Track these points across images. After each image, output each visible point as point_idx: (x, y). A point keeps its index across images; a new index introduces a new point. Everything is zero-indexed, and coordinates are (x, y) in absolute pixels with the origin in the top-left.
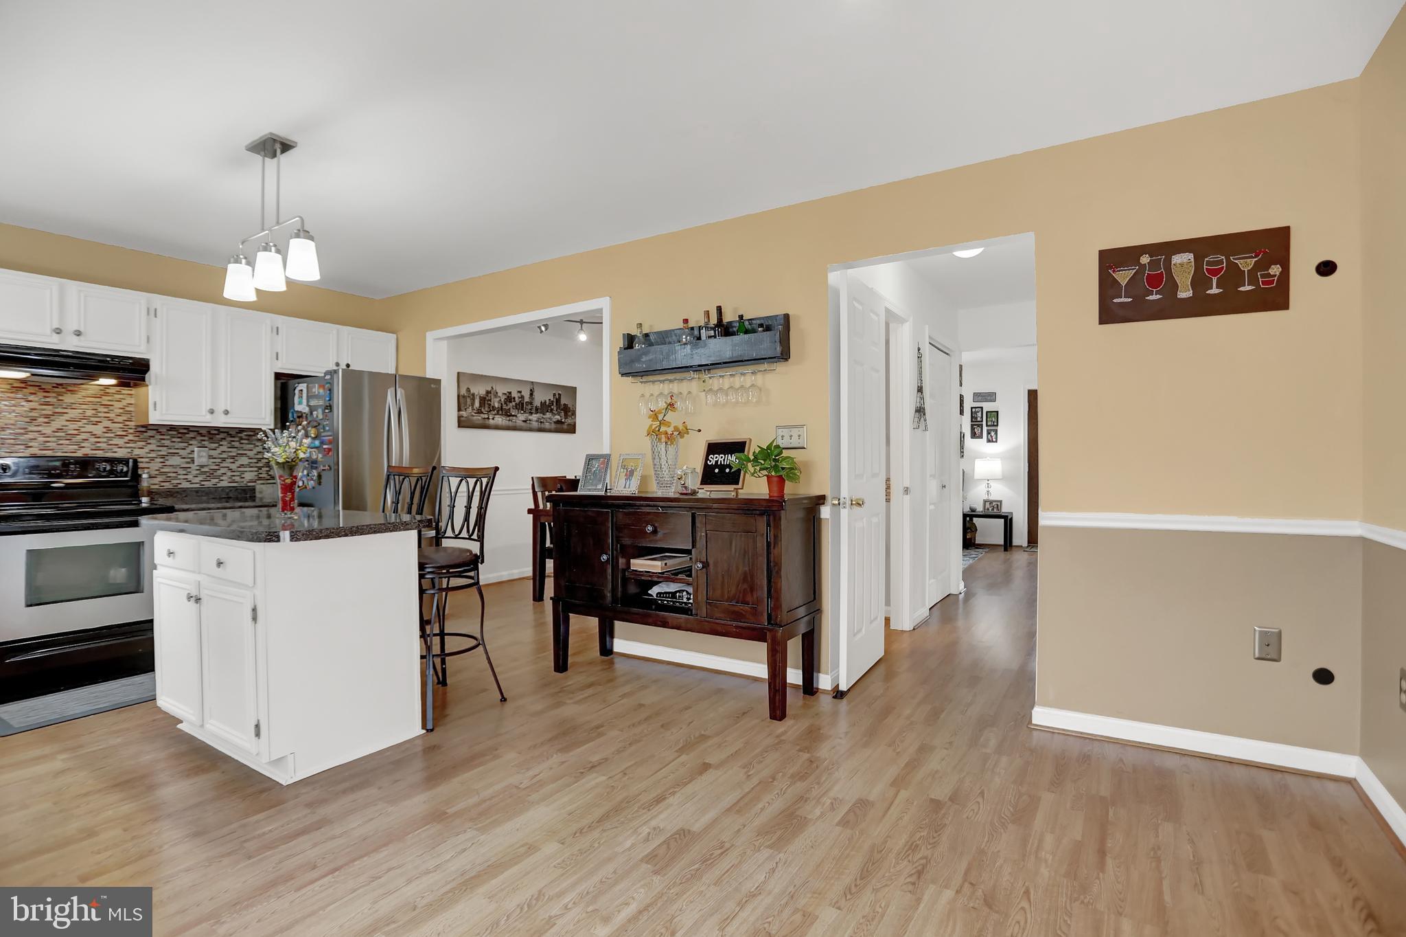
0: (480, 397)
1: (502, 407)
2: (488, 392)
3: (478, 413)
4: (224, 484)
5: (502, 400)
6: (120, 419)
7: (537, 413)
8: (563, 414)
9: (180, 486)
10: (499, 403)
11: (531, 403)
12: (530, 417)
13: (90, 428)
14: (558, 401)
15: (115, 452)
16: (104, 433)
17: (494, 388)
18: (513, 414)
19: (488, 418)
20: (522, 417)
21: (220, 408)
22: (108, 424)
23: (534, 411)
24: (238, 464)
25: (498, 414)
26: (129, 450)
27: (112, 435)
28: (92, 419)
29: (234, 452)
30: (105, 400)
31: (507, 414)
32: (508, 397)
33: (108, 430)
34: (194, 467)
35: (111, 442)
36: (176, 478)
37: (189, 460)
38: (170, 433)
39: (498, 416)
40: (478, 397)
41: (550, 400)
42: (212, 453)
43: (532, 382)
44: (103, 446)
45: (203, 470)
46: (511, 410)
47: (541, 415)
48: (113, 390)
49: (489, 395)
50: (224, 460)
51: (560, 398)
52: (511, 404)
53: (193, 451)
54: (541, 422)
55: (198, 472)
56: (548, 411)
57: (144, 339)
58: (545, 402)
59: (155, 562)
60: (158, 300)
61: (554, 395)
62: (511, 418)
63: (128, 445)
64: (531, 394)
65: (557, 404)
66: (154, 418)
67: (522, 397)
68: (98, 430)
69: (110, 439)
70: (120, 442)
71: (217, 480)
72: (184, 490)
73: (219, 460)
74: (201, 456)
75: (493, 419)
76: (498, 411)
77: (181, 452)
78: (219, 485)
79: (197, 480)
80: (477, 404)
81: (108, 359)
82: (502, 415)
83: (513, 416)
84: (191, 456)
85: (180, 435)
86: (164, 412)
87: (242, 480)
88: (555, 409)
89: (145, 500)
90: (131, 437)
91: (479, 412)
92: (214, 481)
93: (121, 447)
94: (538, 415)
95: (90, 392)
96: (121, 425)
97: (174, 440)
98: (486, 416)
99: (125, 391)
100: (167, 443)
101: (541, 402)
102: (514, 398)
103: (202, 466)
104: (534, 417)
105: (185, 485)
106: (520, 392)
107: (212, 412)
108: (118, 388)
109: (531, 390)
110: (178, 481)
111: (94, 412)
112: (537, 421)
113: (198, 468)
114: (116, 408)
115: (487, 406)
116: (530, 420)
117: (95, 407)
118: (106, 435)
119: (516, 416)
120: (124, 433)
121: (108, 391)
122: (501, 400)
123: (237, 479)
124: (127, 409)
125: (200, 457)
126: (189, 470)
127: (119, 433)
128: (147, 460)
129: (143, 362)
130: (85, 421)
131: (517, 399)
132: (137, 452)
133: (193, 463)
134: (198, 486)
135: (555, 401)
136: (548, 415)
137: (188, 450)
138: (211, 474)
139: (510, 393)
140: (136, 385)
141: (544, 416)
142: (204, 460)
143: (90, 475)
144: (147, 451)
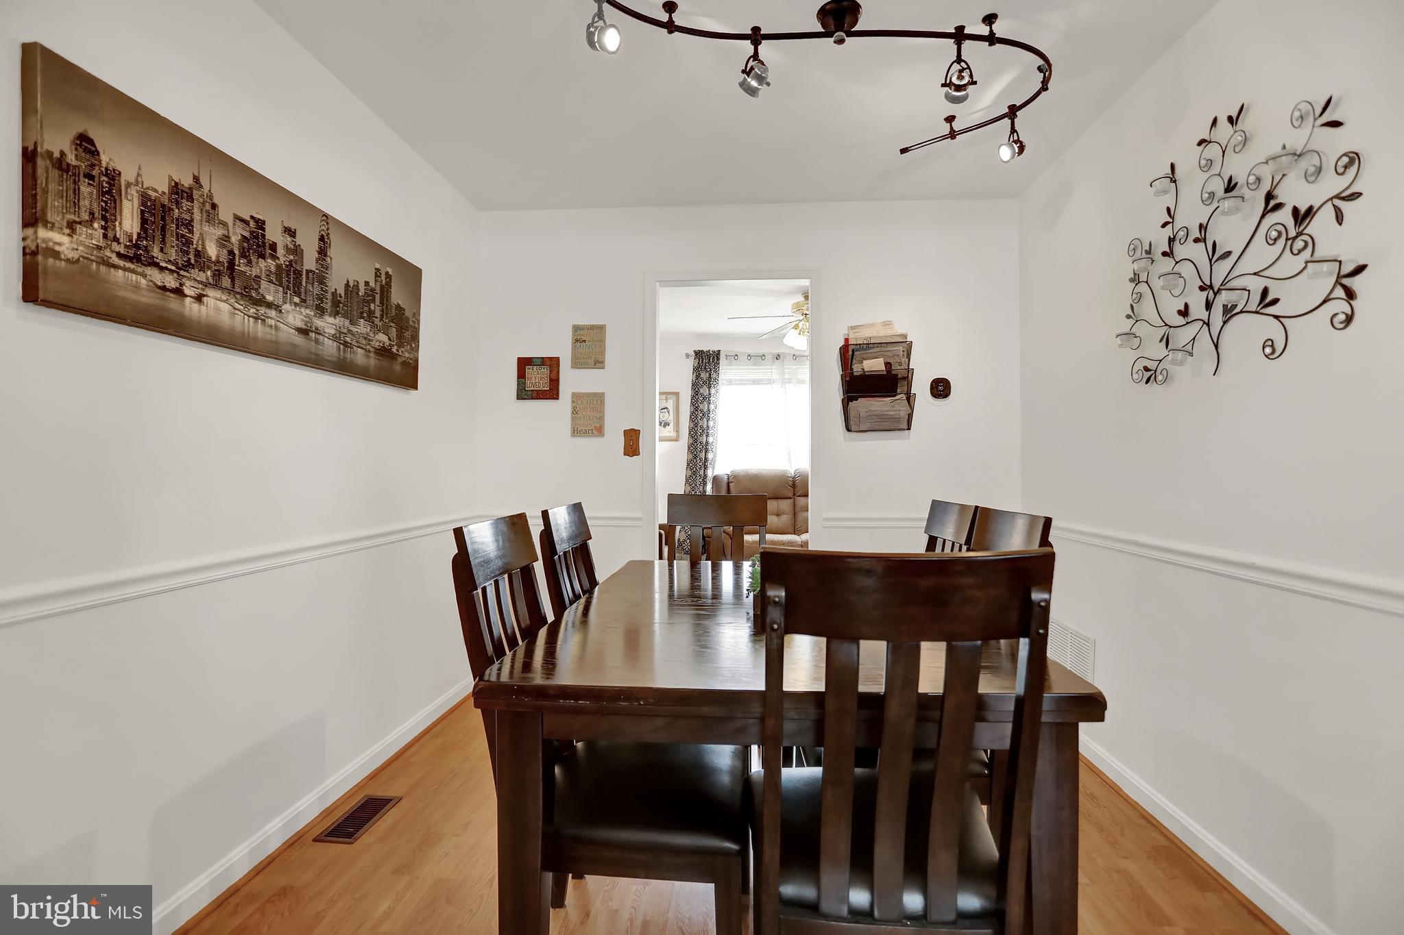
0: (145, 198)
1: (231, 264)
2: (176, 190)
3: (136, 259)
5: (235, 239)
7: (335, 314)
8: (393, 332)
10: (222, 246)
11: (322, 280)
12: (319, 323)
14: (385, 290)
17: (204, 181)
18: (269, 298)
19: (179, 292)
20: (295, 316)
23: (328, 305)
25: (216, 285)
31: (249, 294)
32: (254, 236)
39: (218, 294)
40: (133, 191)
41: (367, 283)
43: (326, 215)
46: (264, 284)
47: (347, 322)
49: (185, 204)
51: (389, 284)
52: (262, 263)
54: (346, 344)
56: (362, 317)
58: (357, 286)
61: (377, 273)
62: (262, 310)
64: (323, 252)
65: (382, 302)
67: (296, 251)
75: (199, 298)
76: (218, 275)
80: (129, 222)
82: (231, 291)
83: (270, 305)
88: (378, 314)
91: (137, 255)
94: (339, 321)
98: (170, 281)
101: (347, 285)
102: (273, 247)
104: (329, 324)
106: (290, 232)
109: (322, 239)
112: (335, 338)
115: (171, 240)
116: (317, 331)
119: (278, 308)
122: (227, 238)
131: (281, 252)
135: (378, 290)
136: (362, 327)
139: (260, 224)
141: (354, 329)
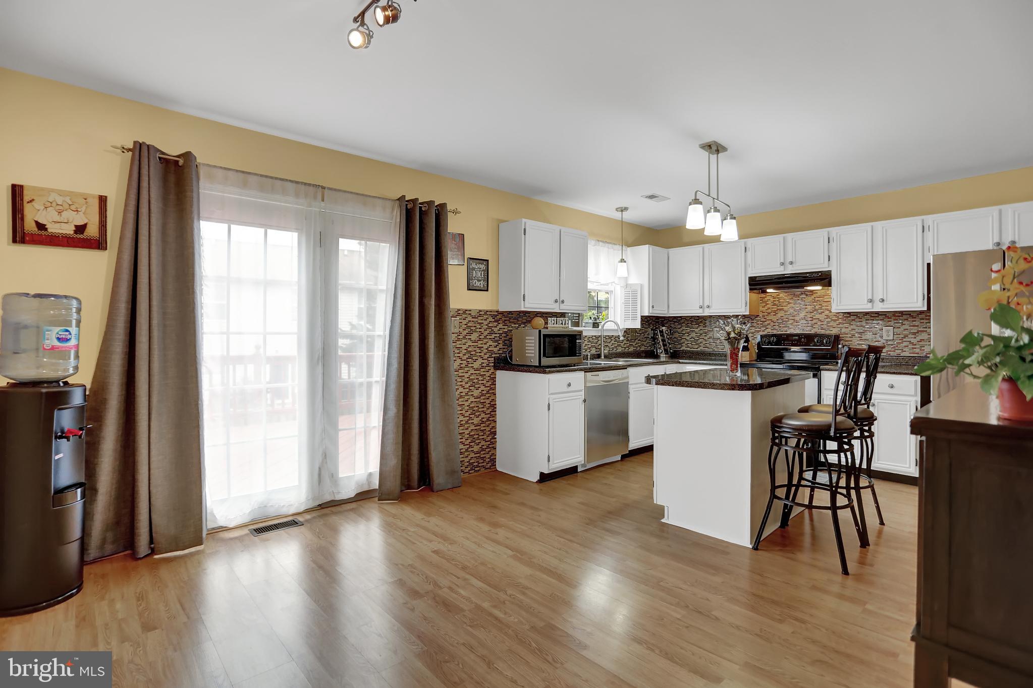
4: (905, 354)
13: (818, 316)
24: (918, 338)
26: (839, 329)
27: (830, 320)
29: (915, 329)
34: (882, 341)
35: (829, 325)
37: (879, 336)
38: (866, 317)
42: (897, 330)
44: (824, 327)
45: (888, 343)
50: (906, 336)
53: (882, 329)
57: (827, 258)
60: (834, 231)
63: (839, 326)
68: (822, 317)
69: (828, 322)
70: (834, 324)
71: (901, 351)
73: (903, 336)
74: (888, 333)
77: (873, 330)
78: (901, 354)
81: (807, 275)
84: (881, 333)
85: (872, 318)
87: (922, 351)
90: (840, 321)
92: (898, 351)
93: (834, 328)
95: (817, 295)
96: (835, 314)
97: (868, 321)
99: (827, 292)
100: (863, 323)
103: (889, 340)
107: (871, 301)
111: (820, 306)
113: (885, 341)
117: (820, 303)
118: (827, 320)
120: (836, 318)
123: (917, 350)
125: (886, 333)
127: (833, 319)
128: (850, 336)
130: (815, 312)
132: (843, 330)
133: (882, 338)
137: (879, 329)
138: (896, 346)
140: (830, 288)
142: (890, 336)
143: (811, 345)
144: (850, 329)
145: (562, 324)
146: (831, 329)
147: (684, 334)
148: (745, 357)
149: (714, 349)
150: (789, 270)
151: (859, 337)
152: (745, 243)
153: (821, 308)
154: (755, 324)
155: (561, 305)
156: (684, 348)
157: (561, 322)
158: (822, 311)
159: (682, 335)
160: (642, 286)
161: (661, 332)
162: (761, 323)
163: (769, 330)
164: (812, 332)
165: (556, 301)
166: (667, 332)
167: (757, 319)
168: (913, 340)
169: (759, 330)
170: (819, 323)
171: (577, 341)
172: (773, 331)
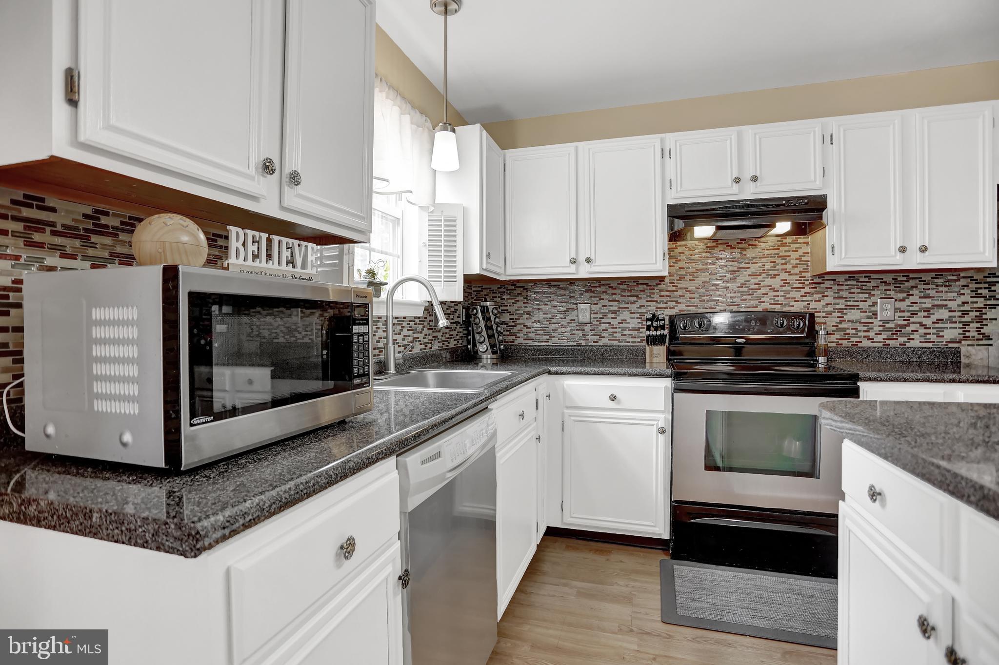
4: (915, 343)
6: (797, 270)
9: (860, 345)
13: (768, 282)
15: (793, 306)
16: (781, 286)
21: (913, 246)
22: (784, 276)
24: (934, 318)
26: (805, 304)
27: (789, 288)
28: (771, 272)
29: (928, 303)
30: (782, 251)
33: (785, 282)
34: (876, 322)
35: (788, 296)
36: (855, 335)
37: (870, 314)
38: (849, 282)
42: (899, 305)
44: (781, 299)
45: (887, 326)
48: (789, 240)
50: (914, 314)
53: (877, 303)
55: (881, 328)
57: (819, 172)
59: (843, 489)
60: (833, 124)
63: (804, 298)
66: (832, 264)
68: (776, 283)
69: (787, 292)
70: (797, 295)
71: (905, 339)
72: (865, 350)
73: (909, 314)
74: (886, 309)
77: (861, 305)
78: (908, 345)
79: (880, 338)
81: (784, 202)
84: (872, 309)
85: (860, 285)
86: (843, 256)
87: (941, 339)
89: (822, 359)
90: (807, 289)
92: (902, 340)
93: (798, 301)
95: (769, 244)
96: (797, 277)
97: (853, 290)
99: (801, 239)
100: (845, 294)
103: (888, 322)
105: (866, 343)
107: (903, 250)
108: (794, 238)
110: (858, 339)
111: (772, 265)
113: (881, 323)
114: (793, 259)
117: (773, 259)
118: (784, 288)
120: (801, 285)
121: (784, 241)
123: (933, 338)
124: (803, 259)
125: (882, 309)
126: (870, 326)
127: (795, 286)
128: (824, 314)
129: (820, 200)
130: (765, 275)
132: (813, 305)
133: (876, 318)
134: (881, 345)
137: (869, 302)
138: (897, 332)
140: (812, 231)
142: (889, 314)
143: (769, 331)
144: (825, 304)
145: (291, 262)
146: (792, 304)
147: (520, 316)
148: (658, 355)
149: (580, 342)
150: (748, 193)
151: (838, 317)
152: (662, 141)
153: (774, 269)
154: (656, 296)
155: (286, 189)
156: (520, 341)
157: (286, 254)
158: (776, 272)
159: (516, 317)
160: (465, 210)
161: (485, 310)
162: (668, 293)
163: (682, 307)
164: (760, 309)
165: (268, 167)
166: (495, 311)
167: (659, 286)
168: (926, 321)
169: (664, 306)
170: (772, 294)
171: (356, 329)
172: (689, 308)
